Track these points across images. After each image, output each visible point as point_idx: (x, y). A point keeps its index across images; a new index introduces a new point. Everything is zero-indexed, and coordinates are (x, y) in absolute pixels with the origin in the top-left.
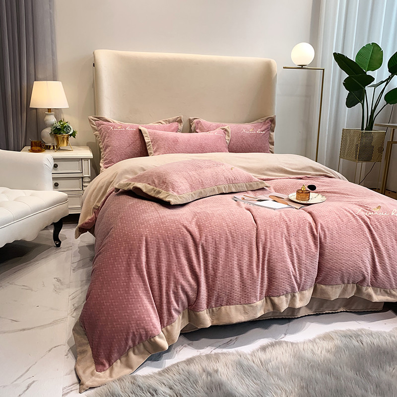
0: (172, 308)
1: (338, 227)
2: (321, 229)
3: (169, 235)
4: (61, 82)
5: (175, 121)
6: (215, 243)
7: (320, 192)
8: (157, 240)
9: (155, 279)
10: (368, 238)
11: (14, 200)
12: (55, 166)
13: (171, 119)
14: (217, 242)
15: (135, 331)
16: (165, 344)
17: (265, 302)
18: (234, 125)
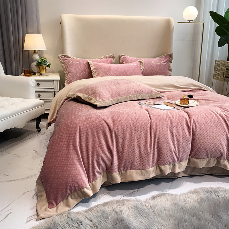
0: (95, 171)
1: (205, 121)
2: (194, 122)
3: (94, 125)
4: (41, 35)
5: (110, 57)
6: (123, 131)
7: (196, 99)
8: (86, 129)
9: (85, 153)
10: (225, 129)
11: (12, 104)
12: (38, 85)
13: (108, 56)
14: (125, 130)
15: (71, 184)
16: (90, 193)
17: (155, 168)
18: (146, 59)
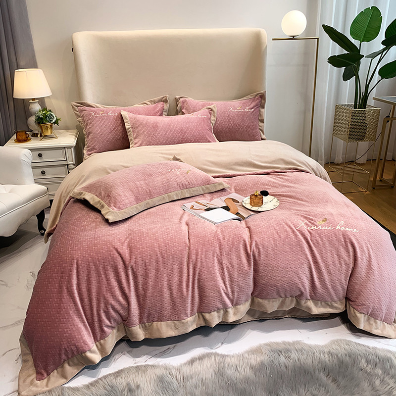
0: (104, 326)
2: (256, 246)
3: (100, 258)
4: (41, 70)
5: (160, 101)
6: (145, 264)
7: (276, 195)
8: (88, 263)
9: (86, 300)
12: (40, 155)
13: (156, 99)
14: (147, 264)
15: (66, 347)
17: (197, 317)
18: (221, 102)
